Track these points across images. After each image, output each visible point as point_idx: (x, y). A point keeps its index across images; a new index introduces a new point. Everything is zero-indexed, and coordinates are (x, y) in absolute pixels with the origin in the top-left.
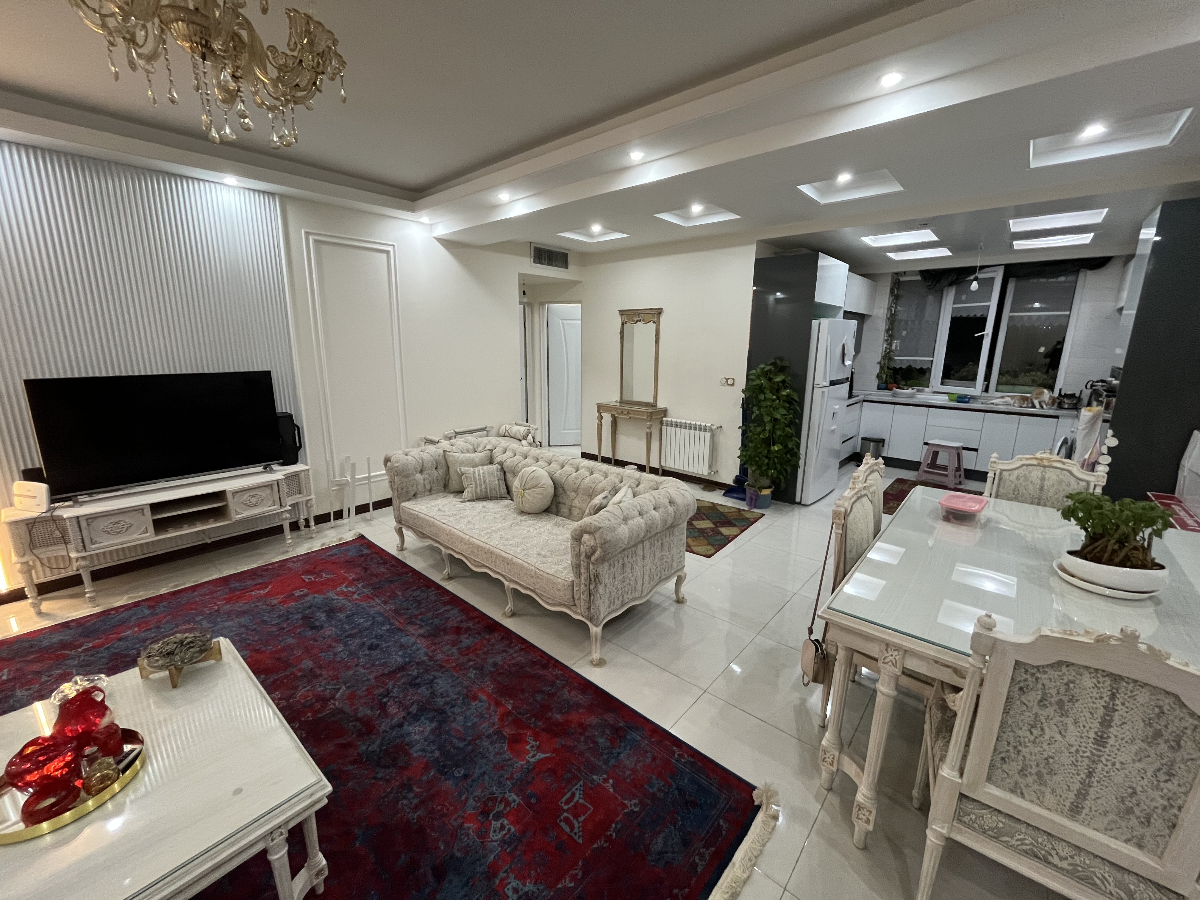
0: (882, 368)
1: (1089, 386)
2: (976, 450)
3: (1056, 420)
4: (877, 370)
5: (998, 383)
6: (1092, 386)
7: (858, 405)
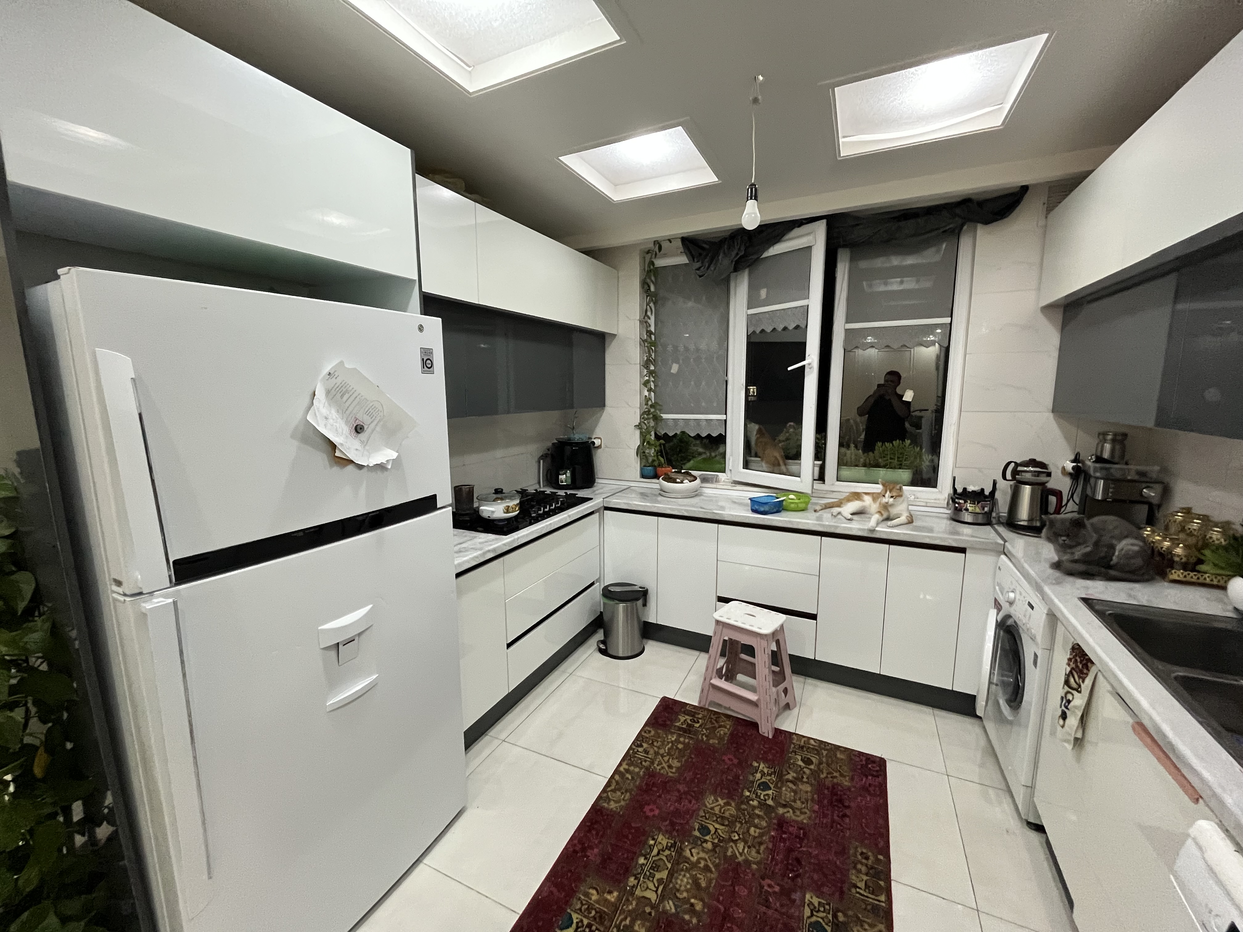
0: (644, 437)
1: (1009, 476)
2: (813, 617)
3: (961, 556)
4: (635, 440)
5: (841, 462)
6: (1015, 472)
7: (596, 516)
